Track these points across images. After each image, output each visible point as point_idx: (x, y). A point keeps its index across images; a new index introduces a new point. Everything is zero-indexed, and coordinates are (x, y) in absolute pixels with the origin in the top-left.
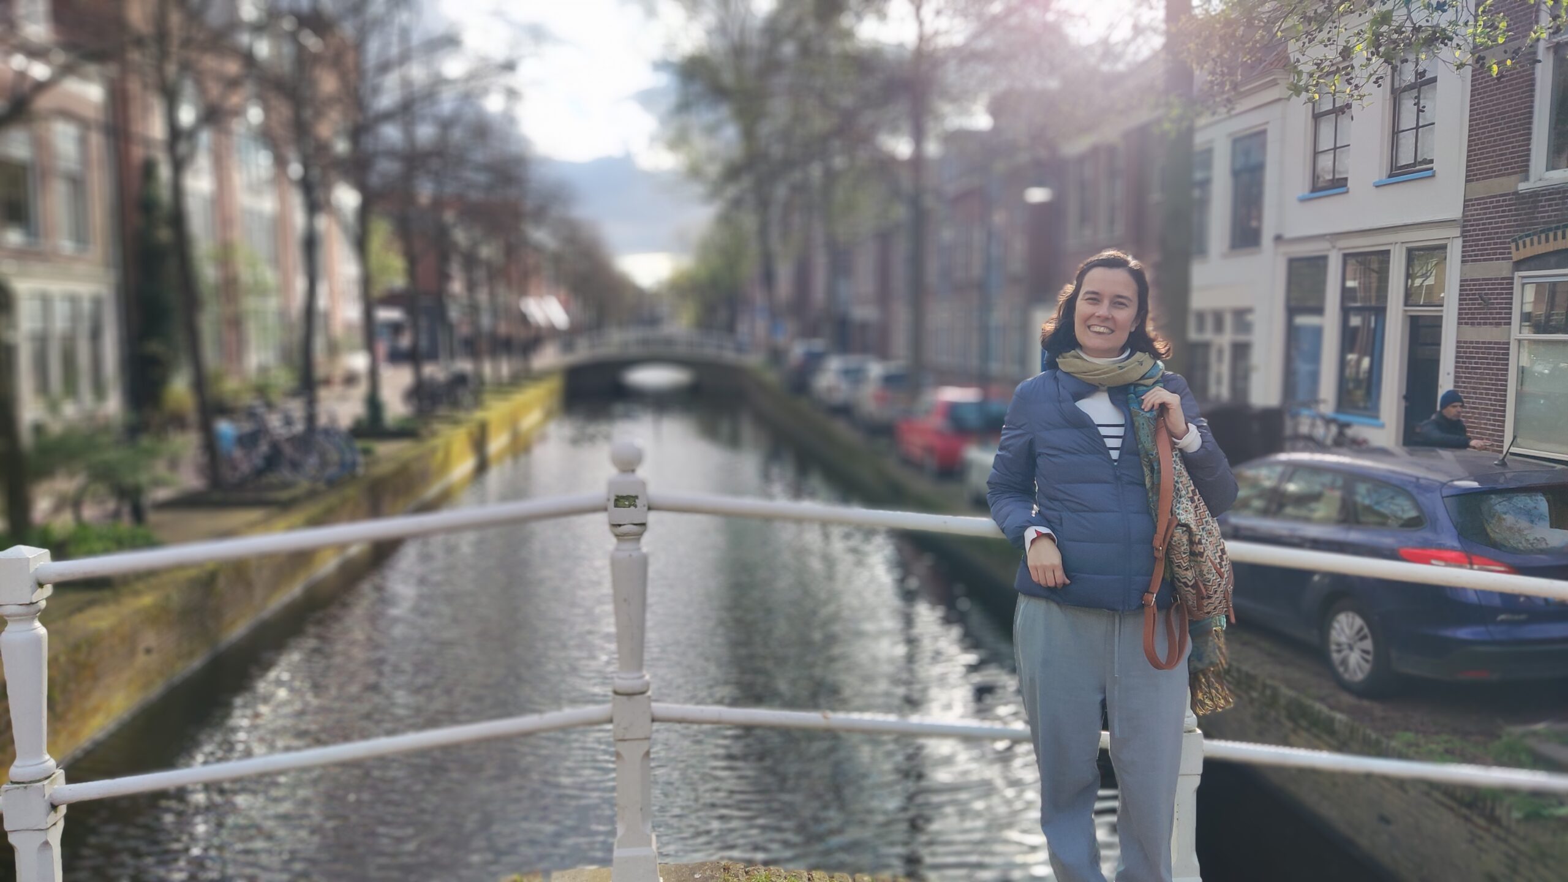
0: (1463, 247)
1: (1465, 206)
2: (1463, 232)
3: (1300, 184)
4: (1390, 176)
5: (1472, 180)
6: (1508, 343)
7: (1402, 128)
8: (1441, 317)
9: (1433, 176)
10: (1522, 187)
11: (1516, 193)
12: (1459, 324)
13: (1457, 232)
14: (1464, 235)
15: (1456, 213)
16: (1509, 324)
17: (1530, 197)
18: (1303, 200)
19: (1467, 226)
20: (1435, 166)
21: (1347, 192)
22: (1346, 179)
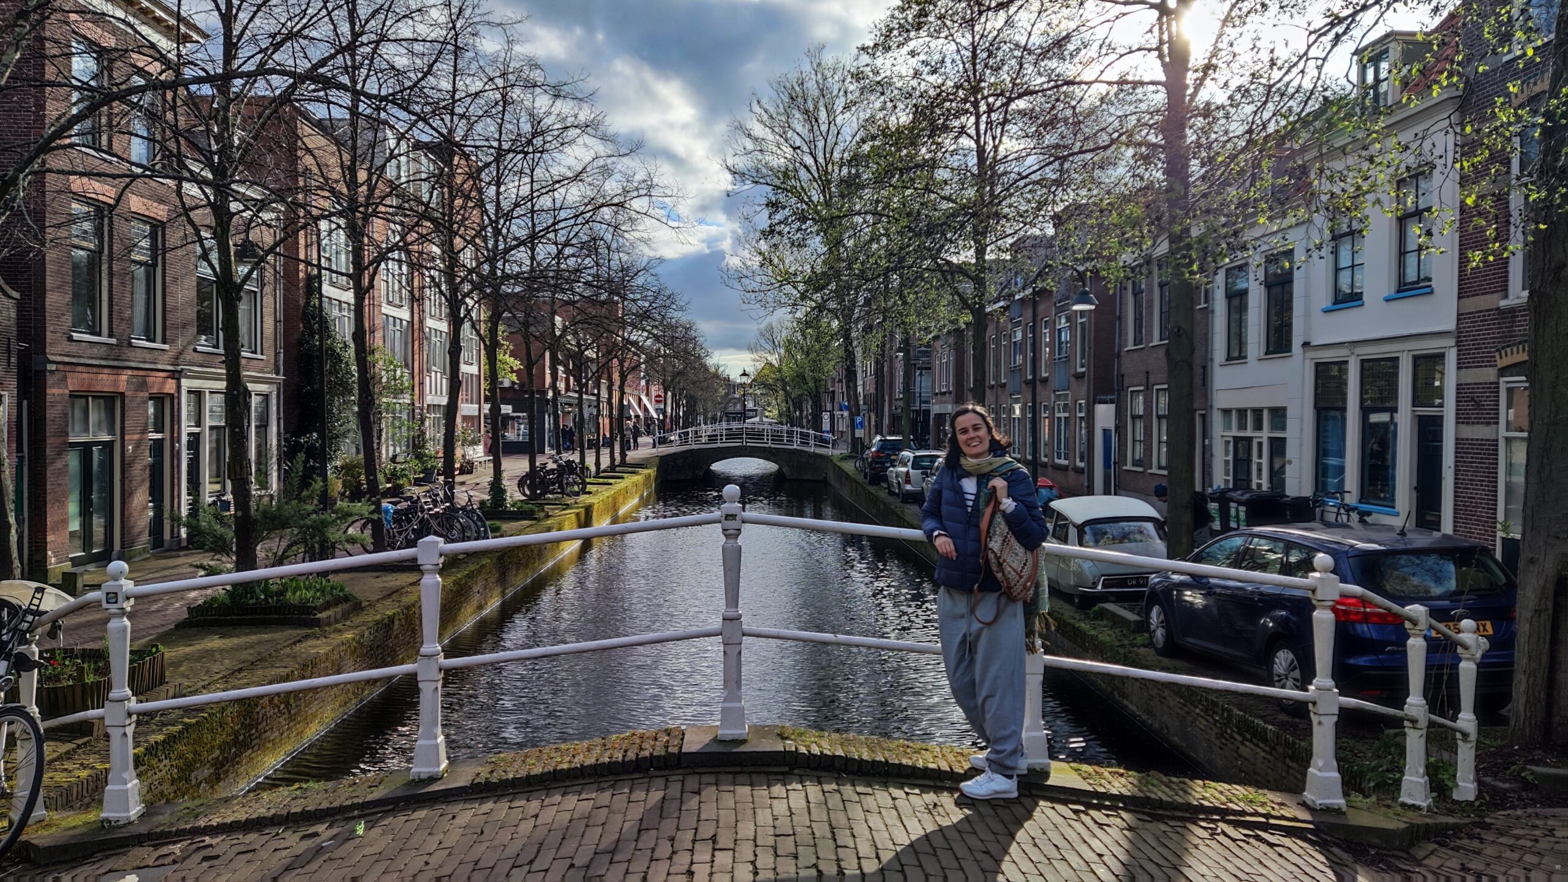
0: (1458, 355)
1: (1458, 320)
2: (1458, 342)
3: (1323, 297)
4: (1398, 292)
5: (1463, 297)
6: (1497, 440)
7: (1409, 249)
8: (1442, 417)
9: (1432, 293)
10: (1503, 303)
11: (1498, 309)
12: (1457, 423)
13: (1452, 342)
14: (1458, 344)
15: (1451, 325)
16: (1497, 423)
17: (1509, 312)
18: (1326, 311)
19: (1460, 336)
20: (1433, 283)
21: (1362, 305)
22: (1361, 293)
